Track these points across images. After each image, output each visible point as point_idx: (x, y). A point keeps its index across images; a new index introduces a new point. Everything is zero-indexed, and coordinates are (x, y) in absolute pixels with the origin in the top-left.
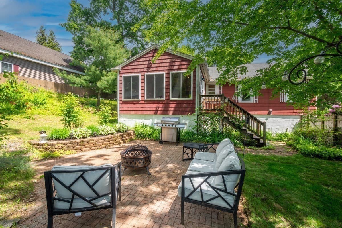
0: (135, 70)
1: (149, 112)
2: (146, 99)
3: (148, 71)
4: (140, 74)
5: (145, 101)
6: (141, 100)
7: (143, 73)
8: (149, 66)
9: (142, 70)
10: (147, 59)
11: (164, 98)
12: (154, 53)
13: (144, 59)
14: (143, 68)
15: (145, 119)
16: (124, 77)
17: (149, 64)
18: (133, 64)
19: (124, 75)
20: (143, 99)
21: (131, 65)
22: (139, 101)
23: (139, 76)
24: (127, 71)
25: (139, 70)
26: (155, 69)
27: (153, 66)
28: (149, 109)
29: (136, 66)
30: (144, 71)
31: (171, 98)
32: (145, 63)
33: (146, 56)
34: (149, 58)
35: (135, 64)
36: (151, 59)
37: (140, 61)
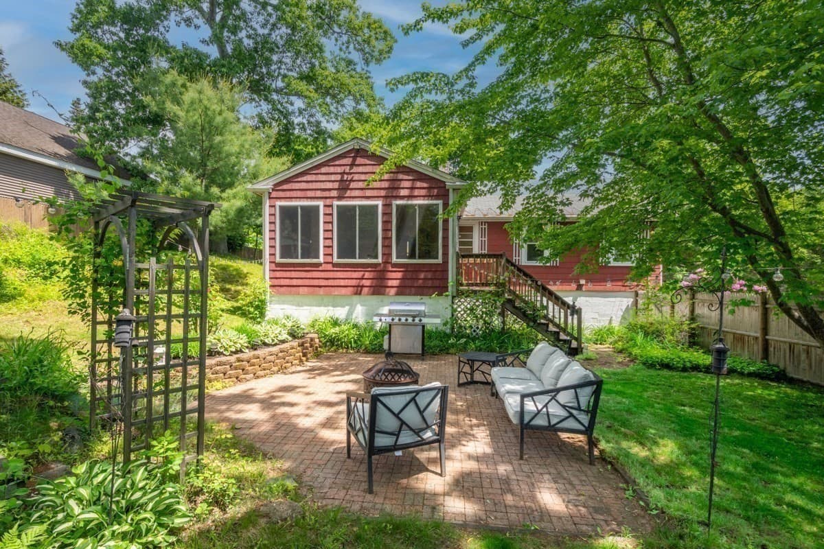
0: (310, 194)
1: (344, 290)
2: (336, 260)
3: (340, 198)
4: (321, 203)
5: (335, 265)
6: (325, 263)
7: (328, 202)
8: (344, 188)
9: (326, 194)
10: (339, 170)
11: (380, 260)
12: (354, 158)
13: (332, 170)
14: (330, 190)
15: (334, 306)
16: (281, 208)
17: (342, 181)
18: (304, 178)
19: (279, 203)
20: (329, 259)
21: (299, 179)
22: (320, 265)
23: (317, 207)
24: (288, 194)
25: (319, 194)
26: (357, 193)
27: (353, 185)
28: (342, 283)
29: (310, 184)
30: (332, 195)
31: (394, 260)
32: (333, 178)
33: (337, 163)
34: (343, 168)
35: (308, 178)
36: (347, 171)
37: (321, 174)
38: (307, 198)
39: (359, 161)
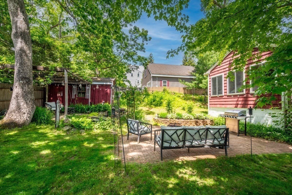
0: (220, 71)
2: (228, 94)
3: (229, 70)
4: (223, 74)
5: (228, 96)
6: (224, 95)
7: (225, 73)
9: (225, 70)
10: (229, 60)
11: (244, 92)
12: (234, 53)
13: (226, 60)
14: (226, 68)
16: (212, 78)
17: (230, 63)
20: (226, 94)
21: (217, 67)
24: (214, 73)
25: (222, 71)
28: (230, 103)
29: (220, 68)
31: (251, 92)
33: (228, 57)
34: (230, 58)
35: (220, 66)
36: (232, 59)
37: (223, 63)
38: (219, 73)
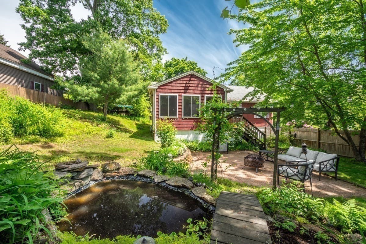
0: (173, 91)
1: (186, 129)
2: (183, 117)
3: (185, 93)
4: (177, 95)
5: (183, 119)
7: (180, 94)
8: (186, 89)
9: (179, 91)
10: (185, 82)
11: (200, 117)
12: (190, 78)
13: (182, 82)
14: (181, 90)
15: (182, 135)
16: (161, 96)
17: (185, 86)
18: (171, 85)
19: (160, 94)
20: (180, 116)
21: (169, 85)
22: (177, 119)
24: (164, 91)
25: (176, 91)
26: (191, 91)
27: (190, 88)
28: (185, 126)
30: (182, 92)
32: (182, 85)
33: (184, 79)
36: (188, 83)
37: (177, 83)
39: (192, 79)
